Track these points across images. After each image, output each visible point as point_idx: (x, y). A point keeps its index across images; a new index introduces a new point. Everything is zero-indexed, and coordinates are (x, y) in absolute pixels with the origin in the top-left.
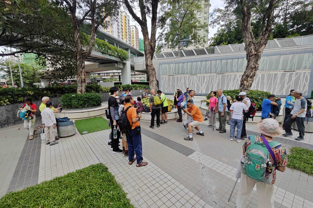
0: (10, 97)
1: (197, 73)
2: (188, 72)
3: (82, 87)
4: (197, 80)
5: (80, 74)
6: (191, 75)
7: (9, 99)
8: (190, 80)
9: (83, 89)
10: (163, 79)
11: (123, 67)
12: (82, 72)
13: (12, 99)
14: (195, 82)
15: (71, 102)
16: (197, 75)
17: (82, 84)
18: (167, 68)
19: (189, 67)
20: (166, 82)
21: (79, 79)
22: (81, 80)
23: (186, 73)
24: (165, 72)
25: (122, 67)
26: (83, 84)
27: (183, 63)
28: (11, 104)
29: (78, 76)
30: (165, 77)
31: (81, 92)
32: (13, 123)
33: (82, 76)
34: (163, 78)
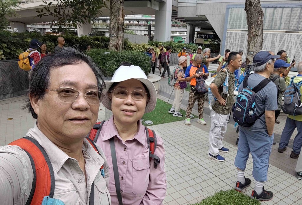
0: (5, 47)
1: (300, 29)
2: (282, 27)
3: (117, 38)
4: (296, 44)
5: (117, 14)
6: (286, 32)
7: (4, 51)
8: (283, 41)
9: (120, 42)
10: (230, 37)
11: (159, 10)
12: (119, 9)
13: (8, 51)
14: (293, 47)
15: (104, 64)
16: (298, 32)
17: (118, 33)
18: (241, 16)
19: (284, 16)
20: (237, 42)
21: (113, 22)
22: (118, 24)
23: (277, 28)
24: (236, 24)
25: (157, 9)
26: (120, 33)
27: (275, 8)
28: (7, 59)
29: (113, 17)
30: (236, 34)
31: (117, 49)
32: (11, 93)
33: (119, 17)
34: (231, 34)
